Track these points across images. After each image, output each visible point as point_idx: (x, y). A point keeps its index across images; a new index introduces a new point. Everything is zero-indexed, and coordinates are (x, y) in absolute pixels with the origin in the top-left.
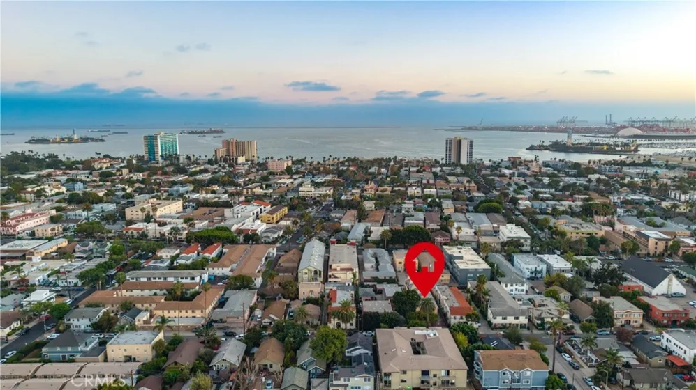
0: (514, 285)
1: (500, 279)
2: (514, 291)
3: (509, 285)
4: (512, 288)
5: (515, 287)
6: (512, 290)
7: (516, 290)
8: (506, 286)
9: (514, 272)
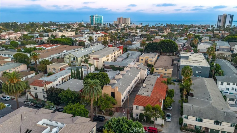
0: (231, 84)
1: (217, 77)
2: (230, 89)
3: (225, 83)
4: (228, 86)
5: (231, 86)
6: (228, 89)
7: (233, 89)
8: (222, 84)
9: (234, 73)
